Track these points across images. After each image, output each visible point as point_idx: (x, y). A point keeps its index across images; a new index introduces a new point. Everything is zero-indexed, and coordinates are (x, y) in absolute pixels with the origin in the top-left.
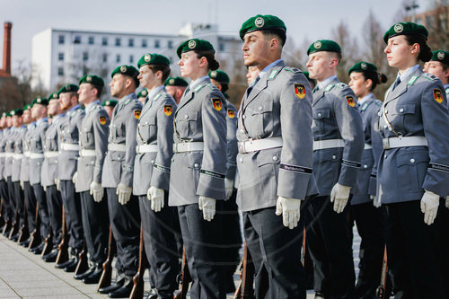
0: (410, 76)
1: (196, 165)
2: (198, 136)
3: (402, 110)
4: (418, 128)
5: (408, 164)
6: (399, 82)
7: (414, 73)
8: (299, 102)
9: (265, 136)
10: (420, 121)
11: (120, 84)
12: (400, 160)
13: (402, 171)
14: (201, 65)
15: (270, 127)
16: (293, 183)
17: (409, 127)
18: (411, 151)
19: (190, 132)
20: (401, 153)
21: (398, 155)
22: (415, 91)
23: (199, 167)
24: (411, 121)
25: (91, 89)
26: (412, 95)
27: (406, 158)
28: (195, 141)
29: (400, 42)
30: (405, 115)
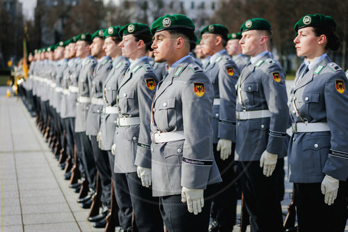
0: (317, 65)
1: (134, 138)
2: (135, 112)
3: (307, 99)
4: (321, 116)
5: (312, 149)
6: (307, 70)
7: (321, 62)
8: (198, 100)
9: (170, 129)
10: (324, 109)
11: (98, 46)
12: (306, 144)
13: (308, 155)
14: (139, 47)
15: (173, 122)
16: (194, 175)
17: (313, 114)
18: (316, 136)
19: (129, 109)
20: (306, 138)
21: (304, 140)
22: (319, 81)
23: (137, 140)
24: (315, 109)
25: (86, 46)
26: (317, 85)
27: (310, 142)
28: (133, 116)
29: (308, 33)
30: (310, 103)
